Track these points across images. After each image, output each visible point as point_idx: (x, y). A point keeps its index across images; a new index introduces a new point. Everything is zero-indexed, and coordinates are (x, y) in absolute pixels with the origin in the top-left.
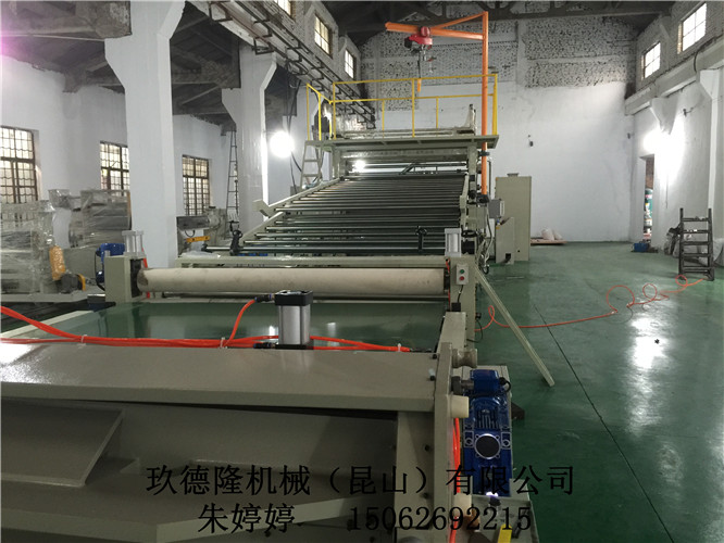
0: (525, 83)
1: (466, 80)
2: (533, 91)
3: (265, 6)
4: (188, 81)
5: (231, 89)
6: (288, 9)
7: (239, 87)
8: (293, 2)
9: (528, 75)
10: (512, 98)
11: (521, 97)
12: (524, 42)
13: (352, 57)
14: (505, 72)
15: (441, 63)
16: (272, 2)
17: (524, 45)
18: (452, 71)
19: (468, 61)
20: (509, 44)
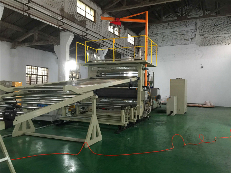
0: (200, 44)
1: (176, 44)
2: (203, 47)
3: (75, 17)
4: (45, 43)
5: (57, 45)
6: (92, 19)
7: (60, 45)
8: (95, 17)
9: (200, 41)
10: (194, 50)
11: (198, 50)
12: (199, 29)
13: (133, 38)
14: (191, 41)
15: (167, 38)
16: (80, 16)
17: (199, 30)
18: (171, 41)
19: (177, 37)
20: (193, 30)
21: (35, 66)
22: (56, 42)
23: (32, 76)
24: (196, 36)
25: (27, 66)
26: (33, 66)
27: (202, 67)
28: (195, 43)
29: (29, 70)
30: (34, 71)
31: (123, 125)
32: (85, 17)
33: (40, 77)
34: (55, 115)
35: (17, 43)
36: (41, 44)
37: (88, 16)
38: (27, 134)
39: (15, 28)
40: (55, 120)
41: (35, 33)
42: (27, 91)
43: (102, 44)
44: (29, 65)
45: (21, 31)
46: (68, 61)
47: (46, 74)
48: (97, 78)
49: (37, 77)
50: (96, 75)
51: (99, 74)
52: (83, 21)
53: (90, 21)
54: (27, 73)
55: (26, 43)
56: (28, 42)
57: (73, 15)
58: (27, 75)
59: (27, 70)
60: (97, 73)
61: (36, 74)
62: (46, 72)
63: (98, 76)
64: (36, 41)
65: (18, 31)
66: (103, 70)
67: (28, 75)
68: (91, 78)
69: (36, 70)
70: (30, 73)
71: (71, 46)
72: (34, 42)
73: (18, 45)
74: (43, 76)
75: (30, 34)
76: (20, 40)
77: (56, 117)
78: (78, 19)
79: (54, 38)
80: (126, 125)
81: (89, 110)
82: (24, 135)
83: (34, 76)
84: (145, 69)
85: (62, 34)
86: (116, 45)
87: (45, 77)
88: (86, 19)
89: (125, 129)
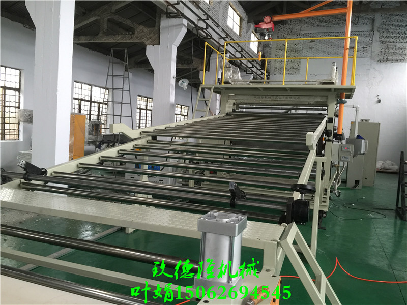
0: (378, 59)
2: (383, 65)
4: (126, 40)
5: (153, 46)
7: (159, 44)
9: (380, 54)
10: (367, 69)
11: (374, 68)
12: (379, 31)
13: (257, 39)
14: (363, 51)
15: (318, 44)
17: (379, 33)
18: (325, 50)
19: (337, 43)
20: (367, 33)
21: (88, 85)
22: (150, 38)
23: (83, 103)
24: (372, 43)
26: (85, 84)
27: (379, 101)
28: (369, 55)
29: (77, 91)
30: (85, 93)
41: (103, 18)
49: (91, 106)
50: (233, 110)
54: (74, 97)
60: (234, 105)
61: (89, 99)
64: (106, 34)
67: (76, 102)
69: (90, 92)
70: (80, 98)
74: (100, 103)
79: (146, 30)
83: (86, 103)
84: (340, 102)
87: (104, 106)
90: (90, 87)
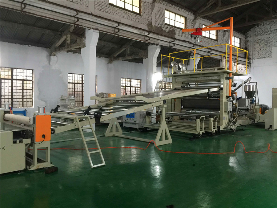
3: (163, 28)
5: (146, 59)
6: (183, 27)
7: (148, 58)
8: (185, 24)
13: (239, 39)
16: (168, 26)
21: (129, 79)
22: (145, 55)
23: (126, 88)
25: (122, 79)
26: (127, 78)
29: (123, 82)
30: (128, 83)
31: (197, 133)
32: (175, 27)
33: (134, 88)
34: (141, 123)
35: (113, 59)
36: (132, 58)
37: (177, 25)
38: (116, 135)
39: (111, 45)
40: (141, 127)
41: (127, 48)
42: (116, 101)
43: (192, 52)
44: (123, 77)
45: (116, 47)
46: (155, 73)
47: (139, 86)
48: (182, 89)
49: (131, 89)
50: (181, 86)
51: (184, 85)
52: (172, 32)
53: (179, 29)
54: (121, 85)
55: (120, 58)
56: (122, 56)
57: (160, 27)
58: (121, 87)
59: (121, 82)
60: (182, 84)
61: (130, 86)
62: (139, 84)
63: (184, 87)
64: (128, 55)
65: (113, 47)
66: (188, 81)
67: (123, 87)
68: (175, 89)
69: (130, 82)
70: (125, 85)
71: (158, 58)
72: (126, 56)
73: (113, 60)
74: (136, 87)
75: (124, 49)
76: (115, 56)
77: (141, 124)
78: (166, 30)
79: (143, 52)
80: (201, 134)
81: (173, 121)
82: (114, 136)
83: (128, 88)
84: (228, 79)
85: (150, 47)
86: (211, 51)
87: (138, 88)
88: (174, 29)
89: (200, 137)
90: (130, 80)
